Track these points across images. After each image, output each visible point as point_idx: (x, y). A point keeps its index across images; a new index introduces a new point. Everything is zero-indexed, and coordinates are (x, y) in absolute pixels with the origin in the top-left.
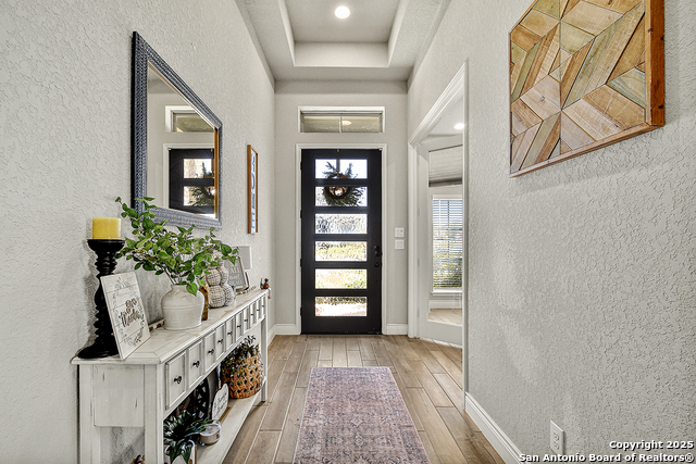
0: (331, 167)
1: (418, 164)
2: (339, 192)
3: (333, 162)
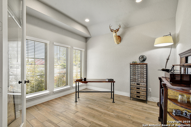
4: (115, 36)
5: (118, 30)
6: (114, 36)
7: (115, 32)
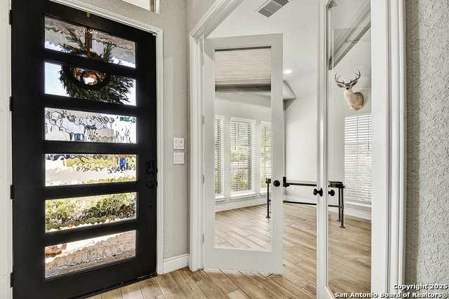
0: (75, 39)
1: (202, 64)
2: (89, 80)
3: (80, 32)
4: (347, 95)
5: (354, 83)
6: (345, 95)
7: (348, 89)
